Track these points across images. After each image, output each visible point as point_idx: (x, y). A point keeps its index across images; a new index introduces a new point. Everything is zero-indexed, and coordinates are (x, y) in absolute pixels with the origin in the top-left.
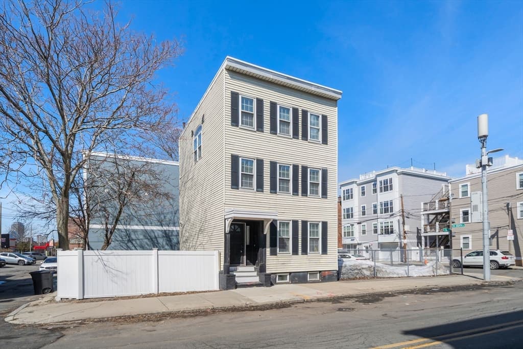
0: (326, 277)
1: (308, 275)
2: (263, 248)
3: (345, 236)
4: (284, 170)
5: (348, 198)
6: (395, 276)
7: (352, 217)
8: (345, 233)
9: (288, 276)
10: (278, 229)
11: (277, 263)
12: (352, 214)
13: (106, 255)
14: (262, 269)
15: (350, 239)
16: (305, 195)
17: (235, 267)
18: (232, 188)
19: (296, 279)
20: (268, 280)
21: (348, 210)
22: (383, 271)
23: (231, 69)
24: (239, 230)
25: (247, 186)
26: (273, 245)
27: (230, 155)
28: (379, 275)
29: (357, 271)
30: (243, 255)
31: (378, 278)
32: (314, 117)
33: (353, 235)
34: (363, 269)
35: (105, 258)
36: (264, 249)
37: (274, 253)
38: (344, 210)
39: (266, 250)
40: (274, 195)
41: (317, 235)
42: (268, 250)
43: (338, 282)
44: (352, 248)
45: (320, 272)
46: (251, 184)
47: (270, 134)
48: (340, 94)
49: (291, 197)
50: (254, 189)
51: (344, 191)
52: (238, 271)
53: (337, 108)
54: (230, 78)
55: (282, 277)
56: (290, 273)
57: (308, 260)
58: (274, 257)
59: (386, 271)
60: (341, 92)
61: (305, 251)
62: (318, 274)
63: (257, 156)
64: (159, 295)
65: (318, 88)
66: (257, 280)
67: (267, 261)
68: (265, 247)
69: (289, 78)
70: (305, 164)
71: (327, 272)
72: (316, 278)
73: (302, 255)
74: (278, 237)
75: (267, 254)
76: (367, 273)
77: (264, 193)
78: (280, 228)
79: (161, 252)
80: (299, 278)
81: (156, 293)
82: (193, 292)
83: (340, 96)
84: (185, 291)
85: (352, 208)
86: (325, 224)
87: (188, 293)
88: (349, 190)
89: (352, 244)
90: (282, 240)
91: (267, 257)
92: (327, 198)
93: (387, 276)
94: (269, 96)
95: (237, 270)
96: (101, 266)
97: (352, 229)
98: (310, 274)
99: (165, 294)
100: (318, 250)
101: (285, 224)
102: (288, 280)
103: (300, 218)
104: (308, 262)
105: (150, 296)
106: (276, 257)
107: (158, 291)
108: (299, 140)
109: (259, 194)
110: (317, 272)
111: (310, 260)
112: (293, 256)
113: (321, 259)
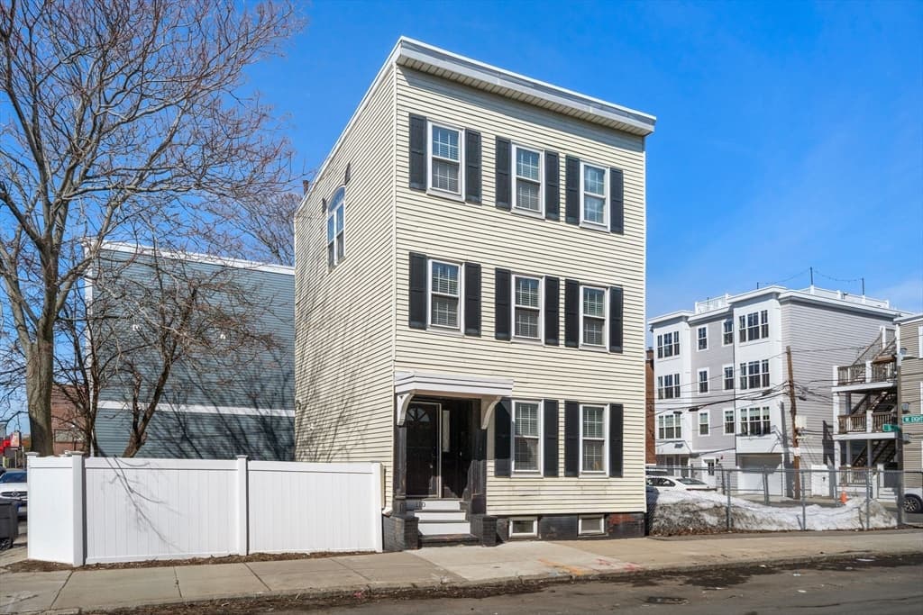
0: (620, 526)
1: (580, 521)
2: (479, 460)
3: (661, 436)
4: (525, 288)
5: (669, 353)
6: (774, 528)
7: (678, 395)
8: (661, 429)
9: (535, 524)
10: (513, 420)
11: (511, 493)
12: (678, 389)
13: (134, 468)
14: (477, 507)
15: (674, 445)
16: (574, 344)
17: (418, 501)
18: (411, 327)
19: (553, 529)
20: (491, 532)
21: (668, 379)
22: (746, 517)
23: (410, 64)
24: (426, 419)
25: (445, 323)
26: (502, 453)
27: (408, 252)
28: (738, 526)
29: (688, 516)
30: (436, 475)
31: (736, 531)
32: (593, 172)
33: (679, 435)
34: (702, 510)
35: (130, 474)
36: (482, 462)
37: (503, 471)
38: (660, 378)
39: (485, 464)
40: (503, 344)
41: (600, 433)
42: (491, 465)
43: (645, 539)
44: (677, 464)
45: (606, 515)
46: (453, 319)
47: (494, 209)
48: (653, 122)
49: (543, 349)
50: (459, 330)
51: (660, 337)
52: (424, 508)
53: (644, 154)
54: (407, 84)
55: (522, 524)
56: (540, 517)
57: (579, 488)
58: (503, 481)
59: (754, 516)
60: (655, 118)
61: (572, 470)
62: (603, 521)
63: (465, 257)
64: (249, 558)
65: (601, 109)
66: (465, 529)
67: (488, 489)
68: (483, 457)
69: (536, 86)
70: (574, 276)
71: (621, 516)
72: (599, 528)
73: (566, 476)
74: (513, 436)
75: (488, 474)
76: (711, 520)
77: (483, 338)
78: (516, 416)
79: (253, 464)
80: (560, 527)
81: (243, 553)
82: (324, 555)
83: (651, 128)
84: (308, 551)
85: (677, 376)
86: (617, 411)
87: (314, 555)
88: (670, 334)
89: (677, 456)
90: (522, 442)
91: (488, 479)
92: (621, 352)
93: (755, 528)
94: (493, 124)
95: (421, 506)
96: (123, 492)
97: (678, 421)
98: (583, 519)
99: (262, 557)
100: (601, 467)
101: (528, 408)
102: (535, 532)
103: (562, 395)
104: (579, 493)
105: (231, 559)
106: (508, 479)
107: (248, 550)
108: (561, 223)
109: (471, 340)
110: (600, 516)
111: (584, 488)
112: (545, 479)
113: (608, 488)
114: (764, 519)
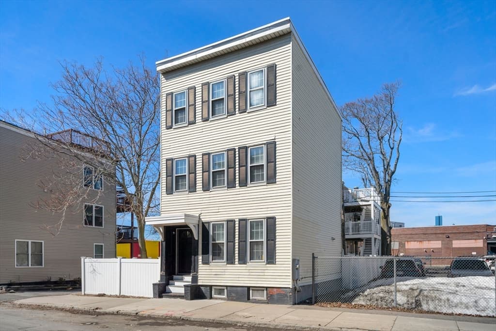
0: (274, 296)
4: (219, 159)
9: (225, 290)
10: (211, 233)
11: (210, 273)
14: (194, 280)
18: (167, 194)
19: (233, 295)
22: (440, 300)
26: (205, 252)
27: (166, 160)
32: (256, 75)
36: (196, 257)
37: (206, 262)
39: (198, 258)
40: (207, 193)
41: (261, 237)
42: (200, 258)
45: (267, 288)
46: (185, 186)
48: (288, 22)
49: (226, 191)
50: (187, 190)
53: (291, 45)
54: (166, 81)
55: (220, 291)
56: (227, 287)
57: (248, 271)
58: (206, 267)
59: (448, 300)
60: (288, 18)
61: (243, 261)
62: (265, 292)
63: (189, 153)
65: (252, 35)
67: (199, 271)
68: (197, 254)
69: (214, 47)
70: (243, 144)
71: (275, 290)
72: (263, 297)
73: (239, 264)
74: (211, 242)
75: (199, 263)
77: (197, 192)
78: (213, 231)
80: (242, 294)
81: (118, 295)
83: (288, 26)
86: (271, 222)
87: (138, 297)
90: (215, 245)
91: (200, 266)
92: (275, 182)
94: (201, 78)
98: (252, 290)
99: (124, 297)
100: (263, 258)
101: (220, 226)
102: (225, 296)
103: (236, 216)
104: (248, 274)
105: (116, 296)
106: (209, 266)
107: (120, 293)
108: (237, 115)
109: (192, 195)
110: (263, 289)
111: (250, 271)
112: (228, 266)
113: (266, 271)
114: (461, 303)
